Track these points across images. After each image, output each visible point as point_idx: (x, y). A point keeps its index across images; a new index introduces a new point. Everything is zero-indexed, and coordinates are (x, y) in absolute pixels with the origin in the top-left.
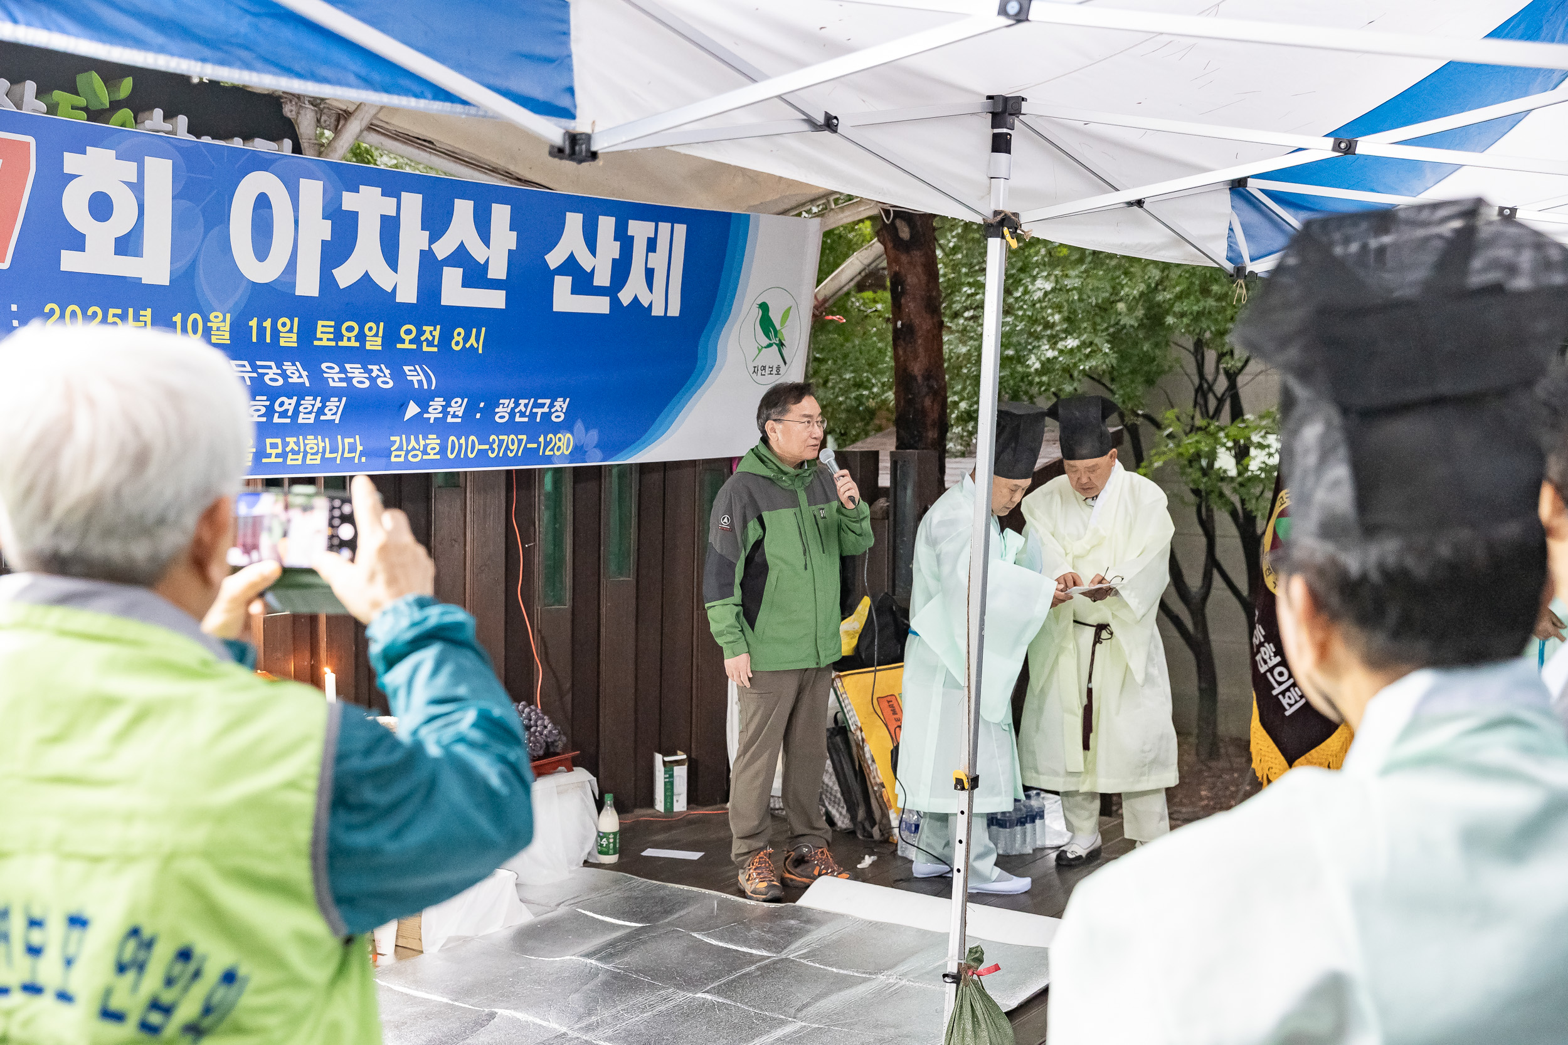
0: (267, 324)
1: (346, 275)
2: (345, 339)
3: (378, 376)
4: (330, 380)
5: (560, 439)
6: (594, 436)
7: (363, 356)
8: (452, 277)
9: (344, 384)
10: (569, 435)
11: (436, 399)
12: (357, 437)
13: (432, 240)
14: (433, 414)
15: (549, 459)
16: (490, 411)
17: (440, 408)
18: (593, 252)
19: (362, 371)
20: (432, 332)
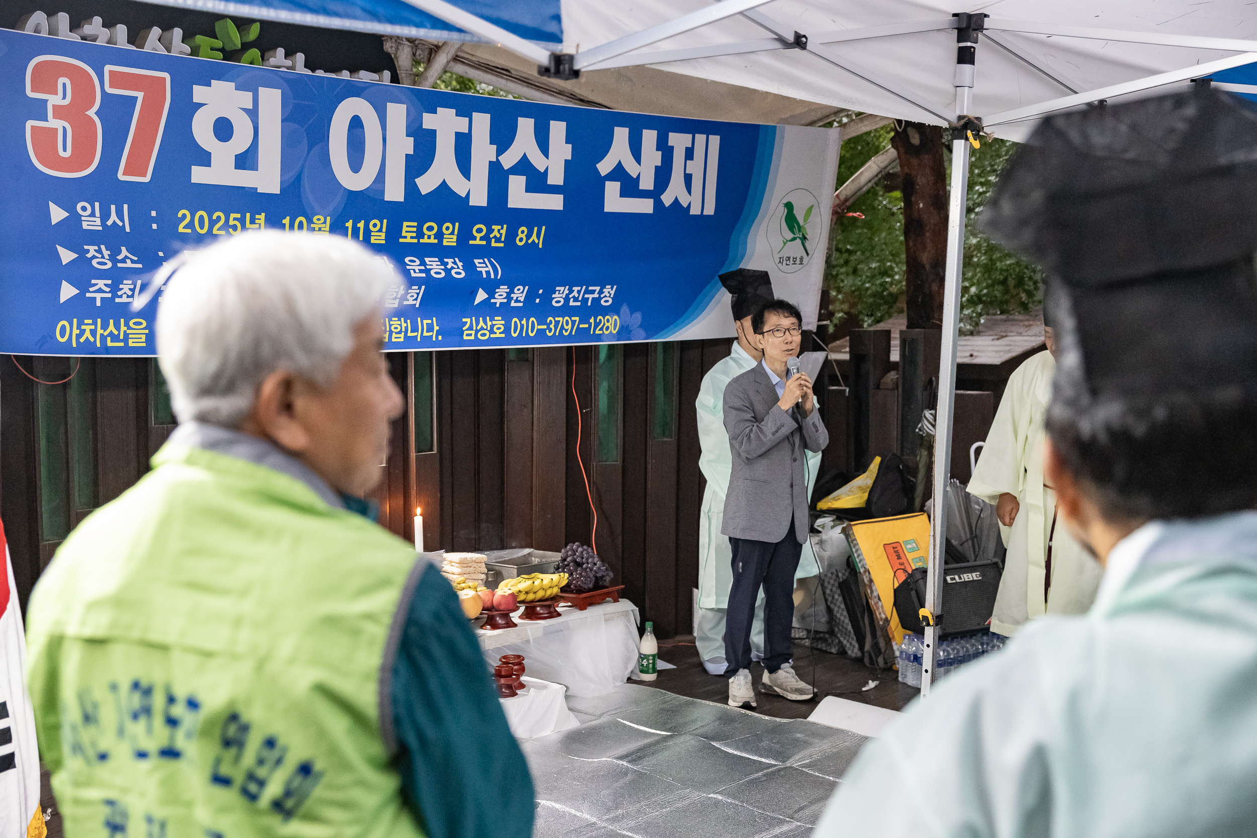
0: (361, 225)
1: (427, 184)
2: (426, 237)
3: (452, 268)
4: (412, 272)
5: (608, 320)
6: (638, 316)
7: (439, 251)
8: (517, 184)
9: (424, 275)
10: (616, 317)
11: (501, 287)
12: (434, 319)
13: (499, 153)
14: (500, 298)
15: (599, 338)
16: (547, 298)
17: (505, 295)
18: (638, 159)
19: (439, 263)
20: (499, 230)
